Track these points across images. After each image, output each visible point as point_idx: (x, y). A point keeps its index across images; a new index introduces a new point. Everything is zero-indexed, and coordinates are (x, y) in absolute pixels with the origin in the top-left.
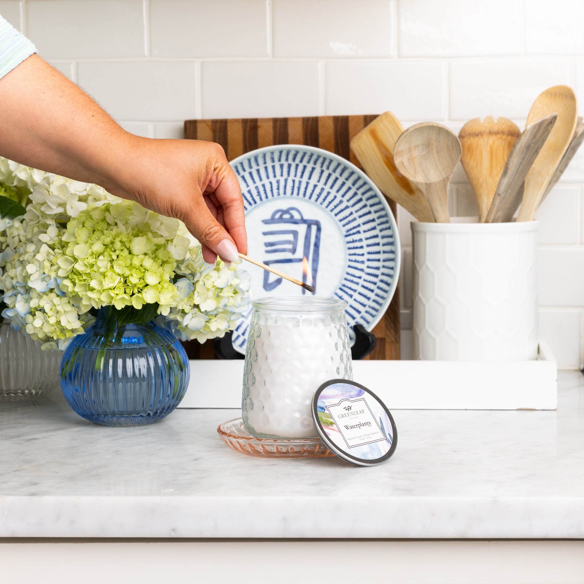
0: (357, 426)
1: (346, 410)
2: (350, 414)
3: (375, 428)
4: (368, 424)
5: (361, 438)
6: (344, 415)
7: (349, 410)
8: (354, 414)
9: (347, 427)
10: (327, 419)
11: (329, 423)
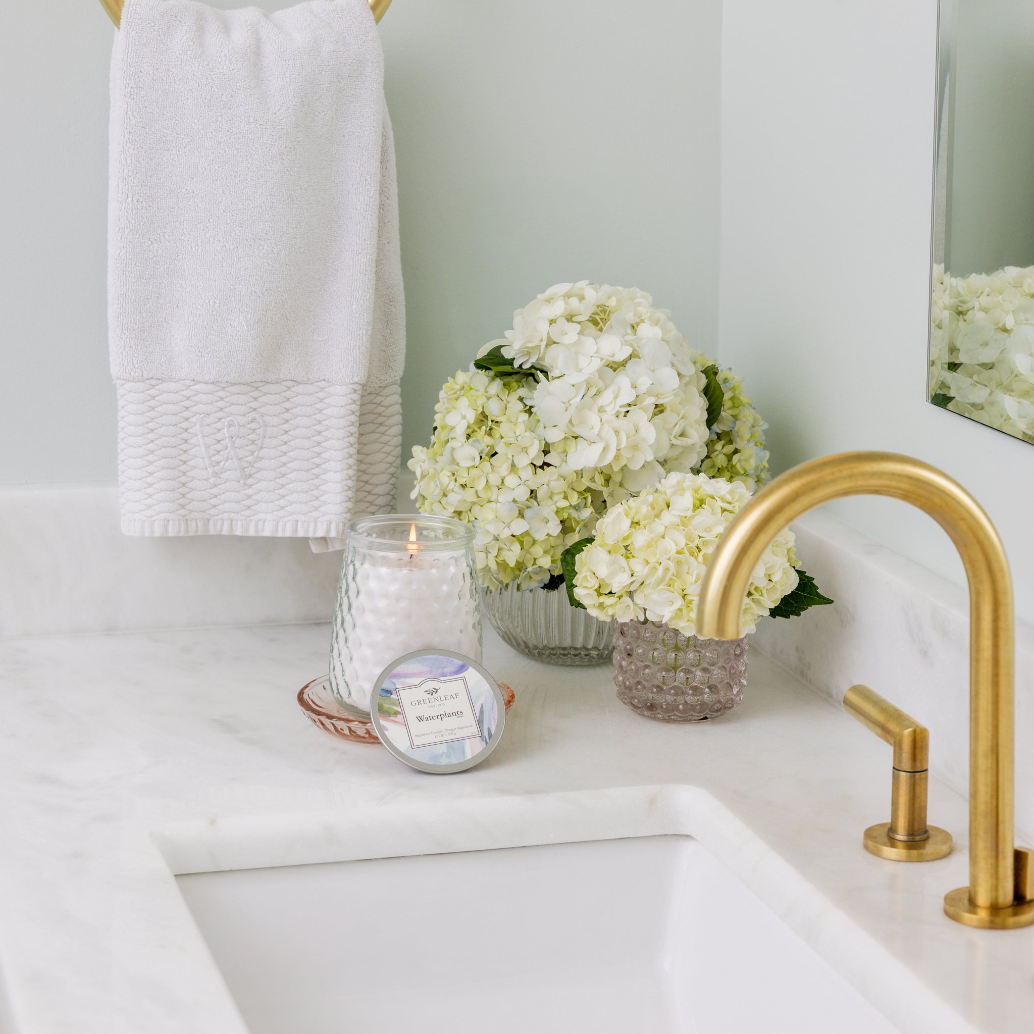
0: (439, 717)
1: (429, 693)
2: (433, 699)
3: (469, 719)
4: (458, 714)
5: (438, 734)
6: (422, 702)
7: (432, 694)
8: (439, 700)
9: (420, 719)
10: (391, 706)
11: (393, 712)
